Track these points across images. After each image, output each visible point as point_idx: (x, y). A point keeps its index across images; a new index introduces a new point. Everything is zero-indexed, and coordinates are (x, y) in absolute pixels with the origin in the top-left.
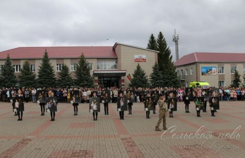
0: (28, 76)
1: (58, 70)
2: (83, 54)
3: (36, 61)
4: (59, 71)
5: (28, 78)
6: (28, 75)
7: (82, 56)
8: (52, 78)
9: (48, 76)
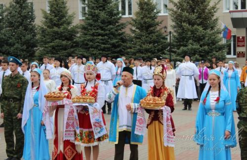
0: (56, 29)
5: (56, 33)
6: (58, 26)
8: (113, 34)
9: (102, 29)
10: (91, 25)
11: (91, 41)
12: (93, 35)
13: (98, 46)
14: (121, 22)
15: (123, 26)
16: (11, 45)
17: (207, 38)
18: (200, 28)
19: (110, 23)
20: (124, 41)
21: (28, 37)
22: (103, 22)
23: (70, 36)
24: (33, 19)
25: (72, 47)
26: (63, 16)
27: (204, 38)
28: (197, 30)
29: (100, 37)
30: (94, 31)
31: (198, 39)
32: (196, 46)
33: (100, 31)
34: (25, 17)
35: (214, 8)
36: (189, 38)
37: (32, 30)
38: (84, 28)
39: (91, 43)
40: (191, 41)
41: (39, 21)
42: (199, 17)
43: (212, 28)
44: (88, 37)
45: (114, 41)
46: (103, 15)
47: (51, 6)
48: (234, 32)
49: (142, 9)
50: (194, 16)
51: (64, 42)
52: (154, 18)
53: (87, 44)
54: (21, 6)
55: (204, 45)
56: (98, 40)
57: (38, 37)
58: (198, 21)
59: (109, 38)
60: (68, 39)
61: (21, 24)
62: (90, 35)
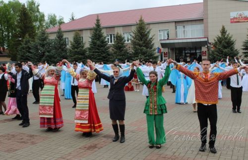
0: (76, 50)
1: (111, 42)
2: (141, 18)
3: (84, 32)
4: (113, 43)
5: (76, 52)
6: (77, 48)
7: (141, 20)
8: (104, 52)
9: (98, 49)
10: (92, 48)
11: (92, 55)
12: (94, 52)
14: (108, 46)
15: (109, 48)
16: (55, 58)
17: (148, 53)
18: (144, 48)
19: (102, 46)
20: (109, 55)
21: (63, 54)
22: (98, 46)
23: (83, 53)
24: (66, 45)
25: (84, 58)
26: (80, 44)
27: (146, 53)
28: (143, 49)
29: (97, 53)
30: (94, 50)
31: (144, 54)
32: (143, 57)
33: (97, 50)
34: (62, 45)
35: (151, 38)
36: (139, 53)
37: (66, 51)
38: (89, 49)
40: (140, 55)
41: (69, 47)
42: (144, 43)
43: (151, 48)
44: (91, 54)
45: (104, 55)
46: (98, 42)
47: (74, 39)
48: (163, 50)
49: (117, 39)
50: (141, 42)
51: (80, 56)
52: (123, 44)
54: (60, 40)
55: (147, 56)
56: (96, 55)
57: (68, 54)
58: (144, 45)
59: (102, 53)
60: (81, 54)
61: (60, 48)
62: (92, 52)
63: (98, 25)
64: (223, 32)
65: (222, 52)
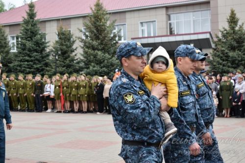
8: (37, 60)
10: (20, 53)
12: (21, 61)
13: (24, 70)
15: (48, 54)
17: (106, 61)
19: (35, 51)
20: (47, 65)
22: (30, 50)
27: (104, 61)
29: (26, 63)
30: (21, 58)
33: (27, 58)
38: (16, 55)
39: (19, 68)
40: (93, 64)
42: (101, 44)
44: (17, 63)
45: (38, 66)
46: (29, 44)
53: (17, 69)
55: (104, 67)
56: (24, 65)
58: (100, 47)
59: (35, 63)
62: (18, 61)
63: (32, 15)
64: (233, 20)
65: (228, 56)
